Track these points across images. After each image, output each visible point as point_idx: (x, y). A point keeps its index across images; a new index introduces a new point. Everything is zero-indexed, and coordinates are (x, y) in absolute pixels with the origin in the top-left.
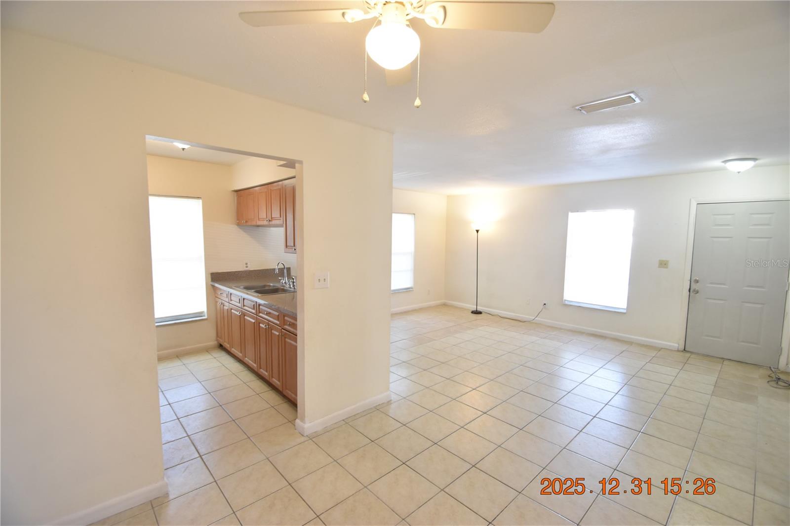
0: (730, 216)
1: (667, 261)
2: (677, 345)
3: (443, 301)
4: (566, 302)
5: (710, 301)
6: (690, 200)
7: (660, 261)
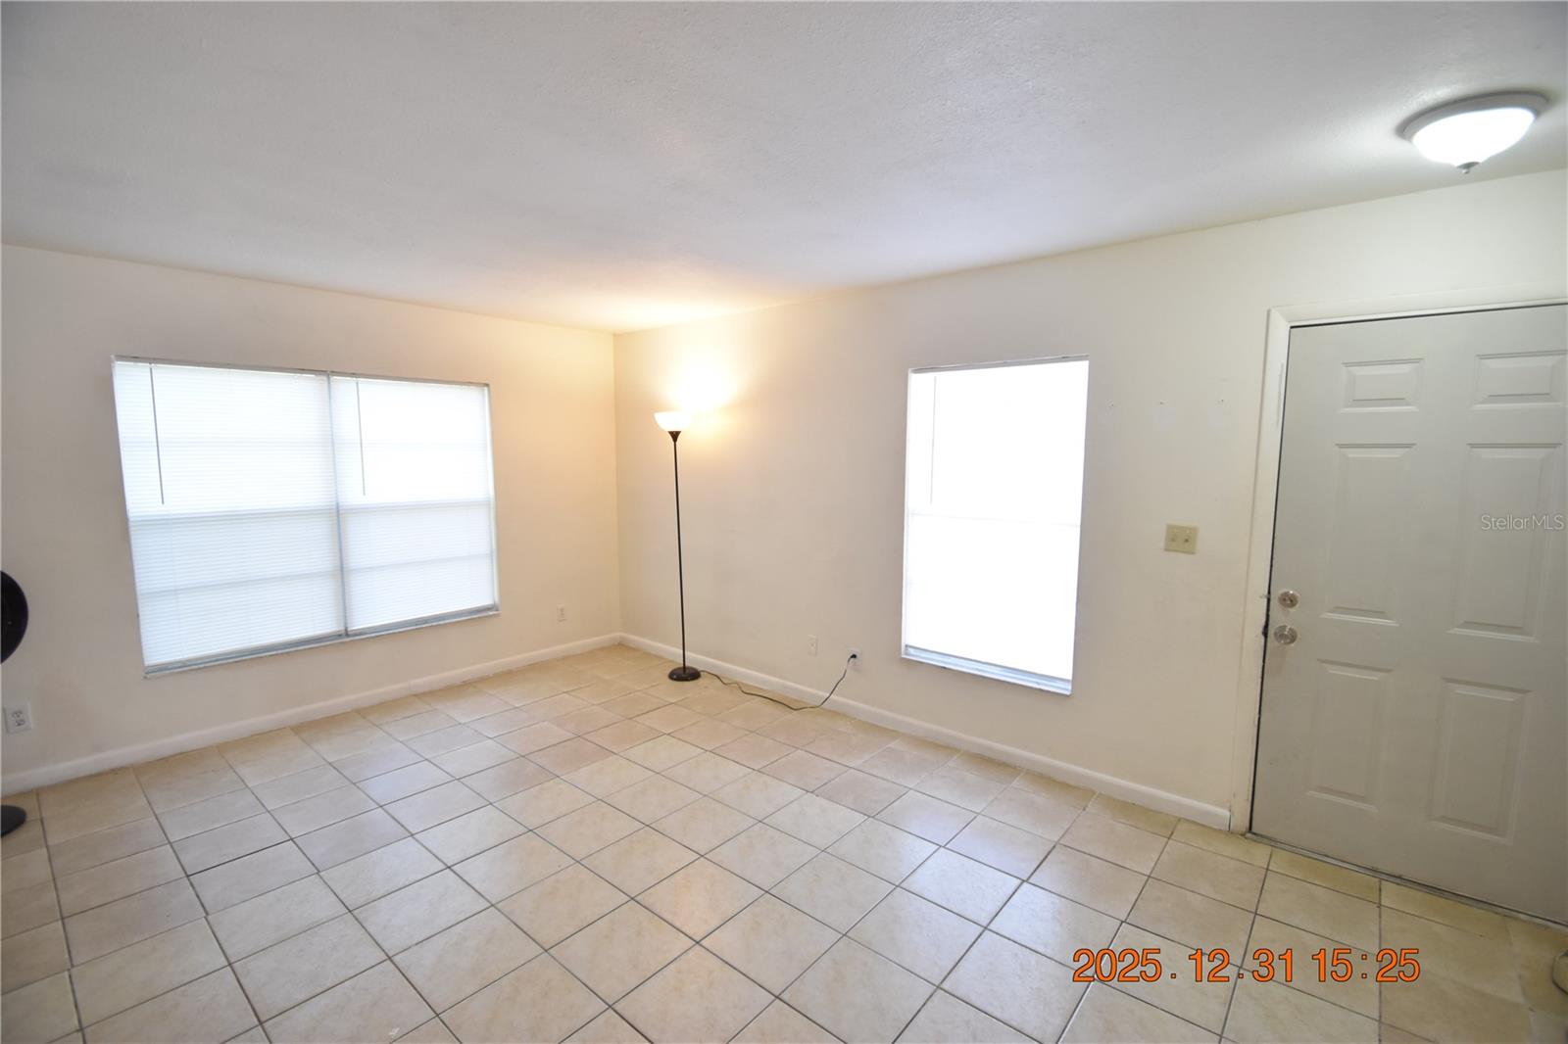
0: (1406, 368)
1: (1194, 530)
2: (1225, 813)
3: (617, 635)
4: (912, 651)
5: (1332, 670)
6: (1269, 312)
7: (1170, 528)
